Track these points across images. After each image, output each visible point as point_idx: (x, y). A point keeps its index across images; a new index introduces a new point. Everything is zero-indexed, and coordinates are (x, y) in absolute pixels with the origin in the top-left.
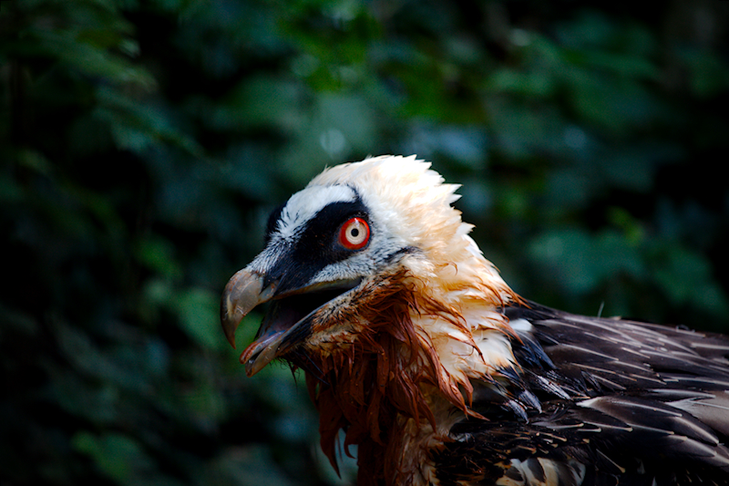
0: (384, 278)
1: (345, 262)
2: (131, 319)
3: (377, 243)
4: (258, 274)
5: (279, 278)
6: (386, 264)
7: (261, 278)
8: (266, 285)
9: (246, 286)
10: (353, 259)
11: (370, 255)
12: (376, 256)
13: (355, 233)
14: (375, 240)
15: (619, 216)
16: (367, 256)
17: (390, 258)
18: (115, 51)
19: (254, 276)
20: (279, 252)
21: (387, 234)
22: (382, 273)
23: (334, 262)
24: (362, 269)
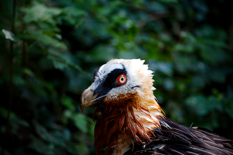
0: (129, 94)
1: (118, 88)
2: (59, 123)
3: (129, 82)
4: (92, 91)
5: (98, 92)
6: (131, 89)
7: (93, 92)
8: (94, 94)
9: (88, 94)
10: (121, 87)
11: (126, 86)
12: (128, 87)
13: (122, 79)
14: (128, 81)
15: (215, 91)
17: (132, 88)
18: (54, 38)
19: (91, 91)
20: (99, 84)
21: (132, 80)
22: (130, 92)
23: (115, 87)
24: (123, 90)
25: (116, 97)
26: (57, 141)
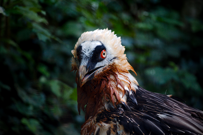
0: (109, 65)
1: (101, 62)
2: (35, 87)
3: (108, 56)
5: (89, 67)
6: (110, 62)
7: (86, 67)
8: (87, 69)
9: (83, 69)
10: (103, 61)
11: (107, 60)
12: (108, 60)
13: (104, 54)
16: (106, 60)
17: (111, 60)
19: (84, 67)
21: (110, 54)
22: (110, 64)
23: (99, 62)
24: (105, 63)
25: (101, 71)
26: (35, 104)
